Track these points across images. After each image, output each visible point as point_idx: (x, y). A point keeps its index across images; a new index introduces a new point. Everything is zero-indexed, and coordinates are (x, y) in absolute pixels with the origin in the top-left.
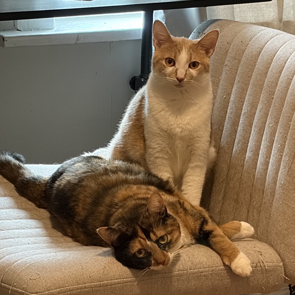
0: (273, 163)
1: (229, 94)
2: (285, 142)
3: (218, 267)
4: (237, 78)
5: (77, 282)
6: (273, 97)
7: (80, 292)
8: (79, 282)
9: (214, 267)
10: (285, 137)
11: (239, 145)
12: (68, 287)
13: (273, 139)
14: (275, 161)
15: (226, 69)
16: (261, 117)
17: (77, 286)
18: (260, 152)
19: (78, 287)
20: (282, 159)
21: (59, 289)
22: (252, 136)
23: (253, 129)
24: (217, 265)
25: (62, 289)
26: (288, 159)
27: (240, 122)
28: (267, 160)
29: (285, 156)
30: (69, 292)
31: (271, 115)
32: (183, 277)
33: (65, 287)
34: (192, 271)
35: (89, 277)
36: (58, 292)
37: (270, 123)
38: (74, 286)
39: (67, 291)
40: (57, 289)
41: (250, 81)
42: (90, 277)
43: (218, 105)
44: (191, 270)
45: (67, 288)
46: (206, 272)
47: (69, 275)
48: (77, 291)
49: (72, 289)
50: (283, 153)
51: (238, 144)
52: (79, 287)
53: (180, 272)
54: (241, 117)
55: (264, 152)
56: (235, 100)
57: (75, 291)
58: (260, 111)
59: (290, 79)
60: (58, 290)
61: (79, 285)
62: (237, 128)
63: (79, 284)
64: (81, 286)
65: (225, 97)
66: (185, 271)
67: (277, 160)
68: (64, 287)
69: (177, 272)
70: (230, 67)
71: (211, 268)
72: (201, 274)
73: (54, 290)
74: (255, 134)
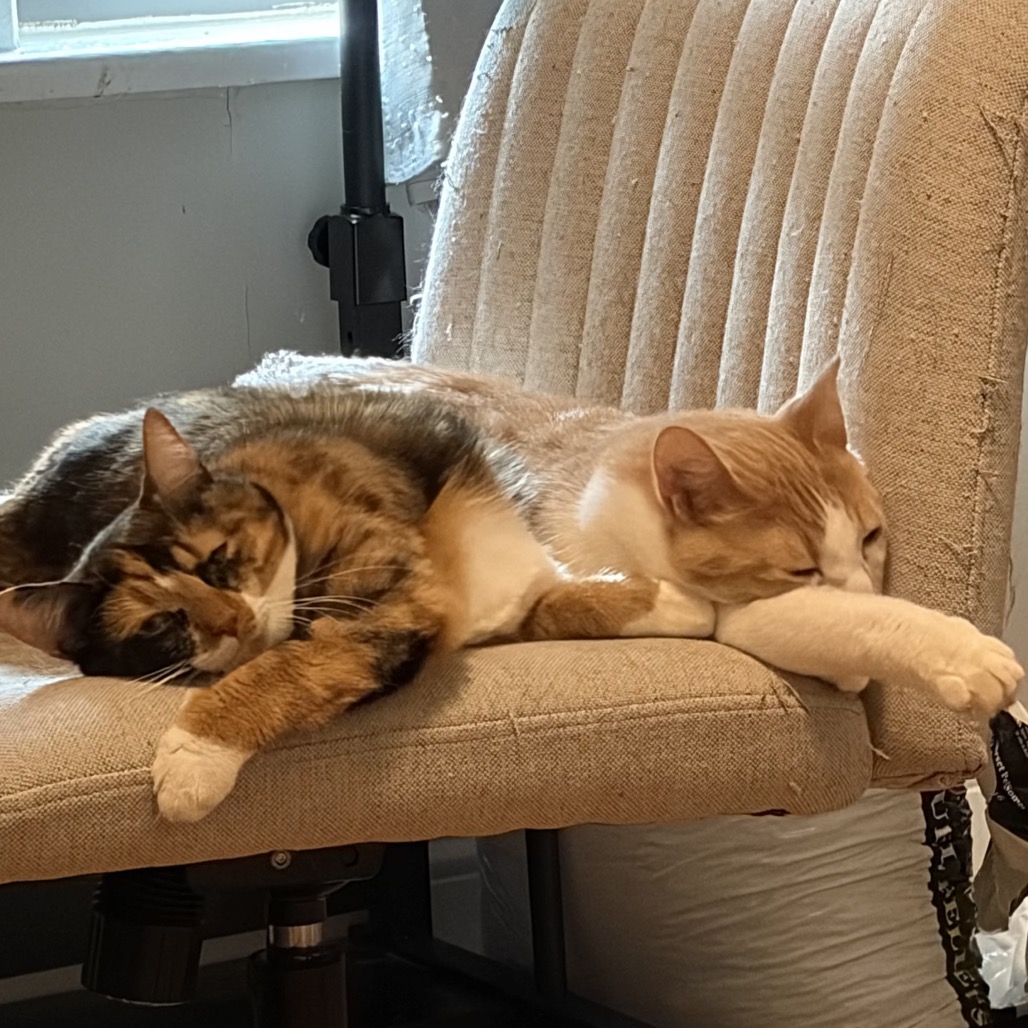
0: (810, 361)
1: (649, 172)
2: (846, 275)
3: (620, 706)
4: (671, 108)
5: (104, 763)
6: (798, 136)
7: (115, 798)
8: (109, 761)
9: (605, 707)
10: (843, 256)
11: (693, 340)
12: (72, 782)
13: (807, 279)
14: (815, 352)
15: (632, 83)
16: (760, 217)
17: (104, 776)
18: (767, 339)
19: (107, 778)
20: (837, 337)
21: (39, 787)
22: (737, 292)
23: (737, 270)
24: (618, 699)
25: (50, 786)
26: (857, 329)
27: (694, 254)
28: (791, 359)
29: (847, 323)
30: (77, 796)
31: (794, 199)
32: (494, 744)
33: (61, 780)
34: (524, 719)
35: (145, 744)
36: (35, 799)
37: (792, 227)
38: (91, 775)
39: (69, 795)
40: (30, 788)
41: (716, 105)
42: (149, 743)
43: (611, 219)
44: (520, 716)
45: (65, 783)
46: (578, 724)
47: (72, 739)
48: (106, 792)
49: (87, 788)
50: (840, 316)
51: (688, 337)
52: (112, 777)
53: (482, 724)
54: (696, 237)
55: (779, 332)
56: (671, 183)
57: (97, 794)
58: (758, 197)
59: (851, 55)
60: (33, 790)
61: (110, 772)
62: (684, 282)
63: (109, 768)
64: (116, 774)
65: (633, 182)
66: (499, 722)
67: (822, 344)
68: (55, 781)
69: (471, 723)
70: (648, 74)
71: (594, 711)
72: (561, 730)
73: (21, 791)
74: (745, 283)
